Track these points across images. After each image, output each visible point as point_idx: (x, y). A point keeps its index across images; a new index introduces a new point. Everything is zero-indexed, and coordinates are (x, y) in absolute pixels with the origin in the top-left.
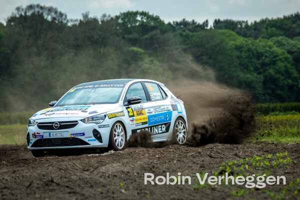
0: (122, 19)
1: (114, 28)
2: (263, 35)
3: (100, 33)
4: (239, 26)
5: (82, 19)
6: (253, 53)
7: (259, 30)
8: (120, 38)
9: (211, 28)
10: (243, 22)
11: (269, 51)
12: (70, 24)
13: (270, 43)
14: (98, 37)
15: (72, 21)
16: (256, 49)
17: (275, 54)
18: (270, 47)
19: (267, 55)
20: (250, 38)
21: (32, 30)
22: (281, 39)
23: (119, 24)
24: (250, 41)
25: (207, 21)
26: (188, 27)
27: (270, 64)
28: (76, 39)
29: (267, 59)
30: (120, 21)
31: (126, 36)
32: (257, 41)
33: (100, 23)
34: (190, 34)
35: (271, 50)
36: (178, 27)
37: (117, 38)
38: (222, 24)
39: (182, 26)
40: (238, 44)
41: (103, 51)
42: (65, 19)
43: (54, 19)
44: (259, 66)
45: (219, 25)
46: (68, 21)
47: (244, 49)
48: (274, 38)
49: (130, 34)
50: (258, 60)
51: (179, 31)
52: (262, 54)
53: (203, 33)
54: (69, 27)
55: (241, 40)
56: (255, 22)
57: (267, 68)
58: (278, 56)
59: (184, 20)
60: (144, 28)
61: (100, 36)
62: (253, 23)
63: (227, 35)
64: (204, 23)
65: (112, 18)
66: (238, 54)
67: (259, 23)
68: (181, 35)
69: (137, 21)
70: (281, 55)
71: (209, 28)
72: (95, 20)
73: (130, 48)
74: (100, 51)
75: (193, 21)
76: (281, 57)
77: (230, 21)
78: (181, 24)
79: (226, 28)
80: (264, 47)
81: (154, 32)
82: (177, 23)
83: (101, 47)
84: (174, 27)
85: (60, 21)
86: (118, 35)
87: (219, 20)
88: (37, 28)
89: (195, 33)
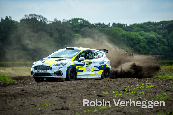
0: (72, 21)
1: (68, 25)
2: (134, 30)
3: (62, 27)
4: (124, 26)
5: (54, 21)
6: (130, 38)
7: (133, 28)
8: (71, 30)
9: (111, 27)
10: (125, 24)
11: (137, 38)
12: (48, 23)
13: (137, 34)
14: (61, 29)
15: (49, 21)
16: (131, 36)
17: (139, 39)
18: (137, 36)
19: (136, 39)
20: (129, 32)
21: (32, 25)
22: (142, 33)
23: (70, 23)
24: (128, 33)
25: (109, 23)
26: (101, 26)
27: (137, 43)
28: (51, 30)
29: (136, 41)
30: (71, 22)
31: (73, 29)
32: (132, 33)
33: (62, 23)
34: (102, 29)
35: (138, 37)
36: (97, 26)
37: (70, 30)
38: (116, 25)
39: (98, 26)
40: (123, 34)
41: (63, 35)
42: (46, 21)
43: (41, 20)
44: (132, 44)
45: (115, 25)
46: (47, 22)
47: (125, 36)
48: (139, 32)
49: (75, 28)
50: (132, 41)
51: (97, 28)
52: (134, 39)
53: (108, 29)
54: (48, 24)
55: (125, 32)
56: (131, 25)
57: (136, 45)
58: (141, 40)
59: (99, 23)
60: (82, 26)
61: (62, 29)
62: (130, 25)
63: (119, 30)
64: (108, 24)
65: (67, 21)
66: (123, 38)
67: (132, 25)
68: (98, 29)
69: (79, 22)
70: (142, 39)
71: (110, 26)
72: (60, 22)
73: (75, 34)
74: (62, 36)
75: (103, 23)
76: (142, 40)
77: (120, 24)
78: (98, 24)
79: (118, 27)
80: (135, 36)
81: (86, 28)
82: (96, 24)
83: (62, 34)
84: (95, 26)
85: (44, 21)
86: (70, 29)
87: (115, 23)
88: (34, 24)
89: (104, 29)
